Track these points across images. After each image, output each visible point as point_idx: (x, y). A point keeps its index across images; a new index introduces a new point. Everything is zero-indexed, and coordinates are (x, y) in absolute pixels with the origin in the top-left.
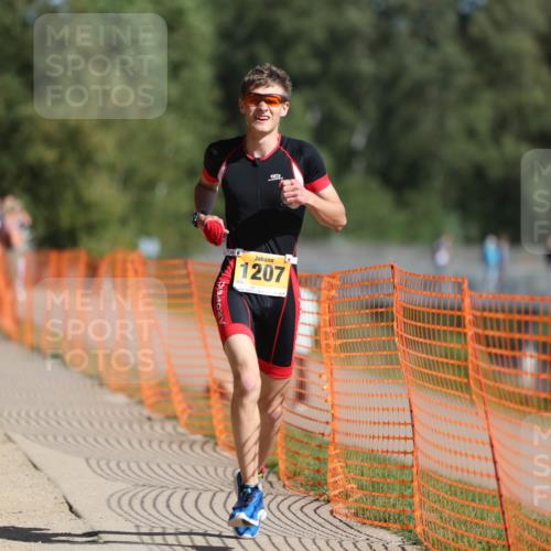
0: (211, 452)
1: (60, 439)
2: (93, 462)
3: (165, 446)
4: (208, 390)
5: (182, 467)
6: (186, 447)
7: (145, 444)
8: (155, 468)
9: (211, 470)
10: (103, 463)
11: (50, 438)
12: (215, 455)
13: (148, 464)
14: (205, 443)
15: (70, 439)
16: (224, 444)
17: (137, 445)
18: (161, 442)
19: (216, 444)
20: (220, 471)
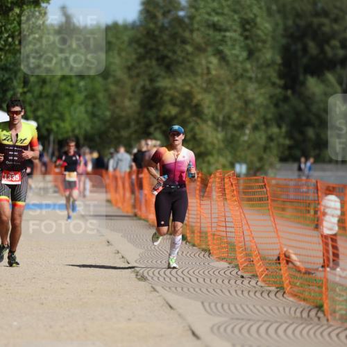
0: (281, 298)
1: (185, 289)
2: (206, 304)
3: (252, 294)
4: (279, 259)
5: (262, 308)
6: (265, 295)
7: (239, 292)
8: (245, 308)
9: (281, 309)
10: (213, 305)
11: (179, 289)
12: (284, 300)
13: (241, 305)
14: (277, 292)
15: (192, 290)
16: (289, 293)
17: (234, 293)
18: (249, 291)
19: (284, 293)
20: (287, 310)
